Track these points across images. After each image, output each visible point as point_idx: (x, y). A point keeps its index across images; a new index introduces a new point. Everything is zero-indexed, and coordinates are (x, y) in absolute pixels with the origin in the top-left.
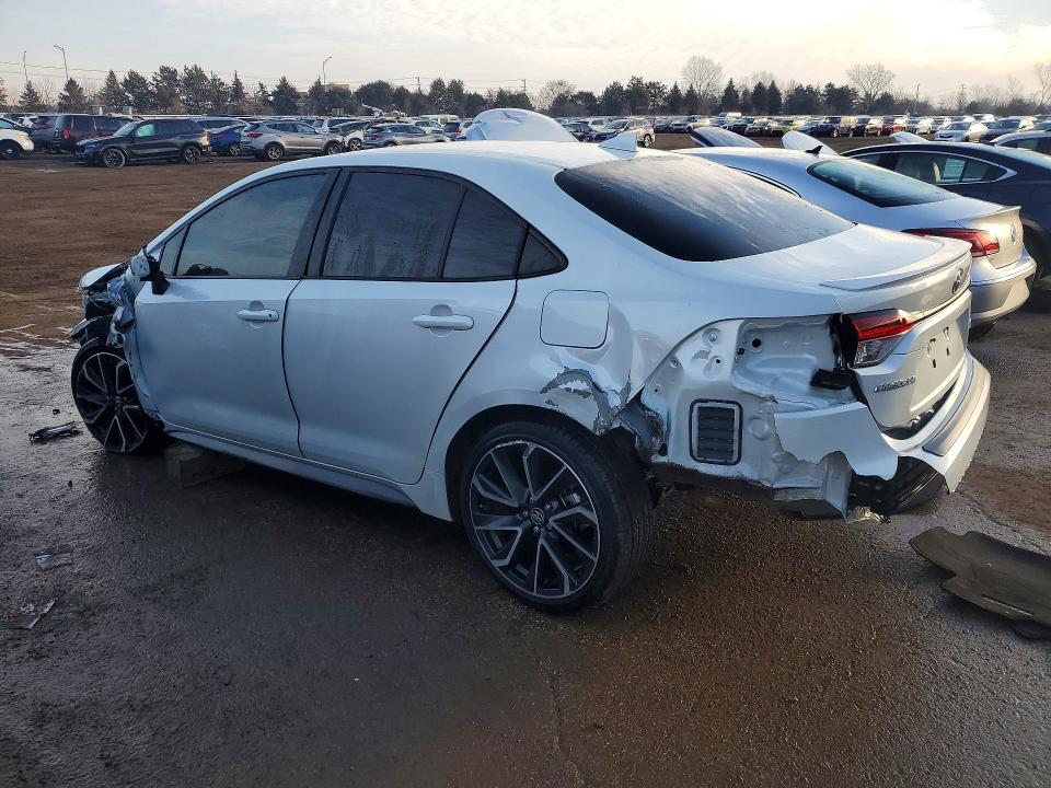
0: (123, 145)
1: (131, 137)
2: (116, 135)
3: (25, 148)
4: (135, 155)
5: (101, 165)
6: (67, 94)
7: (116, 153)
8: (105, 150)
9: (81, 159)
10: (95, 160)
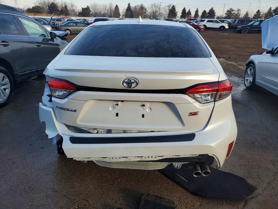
0: (248, 28)
1: (252, 25)
2: (248, 25)
3: (226, 28)
4: (251, 30)
5: (241, 33)
6: (256, 14)
7: (245, 29)
8: (243, 29)
9: (236, 31)
10: (240, 32)
